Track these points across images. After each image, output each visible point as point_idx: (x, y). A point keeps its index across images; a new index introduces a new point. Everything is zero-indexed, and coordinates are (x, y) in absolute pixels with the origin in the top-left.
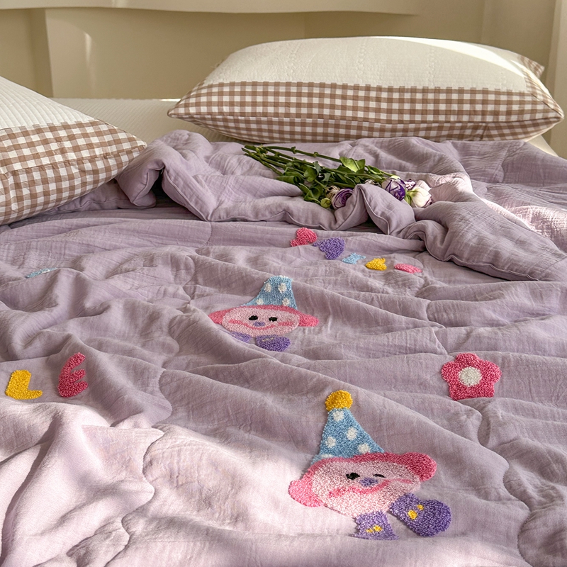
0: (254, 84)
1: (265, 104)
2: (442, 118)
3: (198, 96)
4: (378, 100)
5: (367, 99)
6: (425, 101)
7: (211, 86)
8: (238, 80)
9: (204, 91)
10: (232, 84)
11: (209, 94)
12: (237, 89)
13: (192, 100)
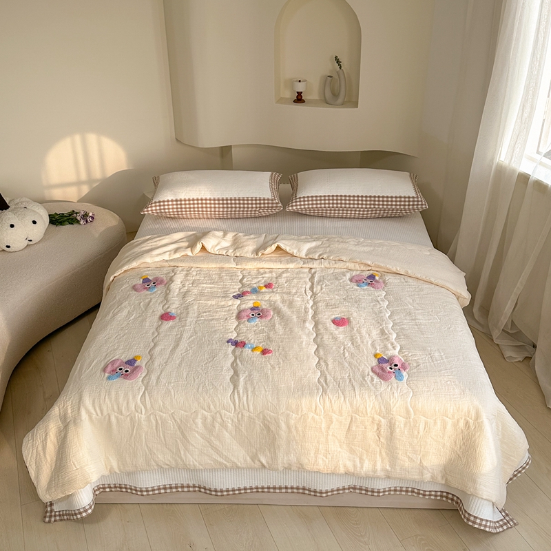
0: (316, 196)
1: (321, 204)
3: (296, 202)
4: (362, 200)
5: (358, 200)
6: (379, 201)
7: (300, 198)
8: (310, 195)
10: (308, 197)
11: (300, 201)
13: (294, 204)
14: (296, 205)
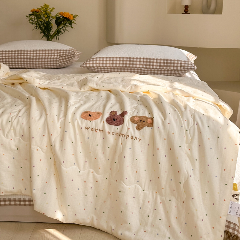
0: (107, 58)
2: (162, 68)
9: (91, 60)
11: (93, 61)
12: (101, 59)
13: (88, 62)
14: (89, 64)
